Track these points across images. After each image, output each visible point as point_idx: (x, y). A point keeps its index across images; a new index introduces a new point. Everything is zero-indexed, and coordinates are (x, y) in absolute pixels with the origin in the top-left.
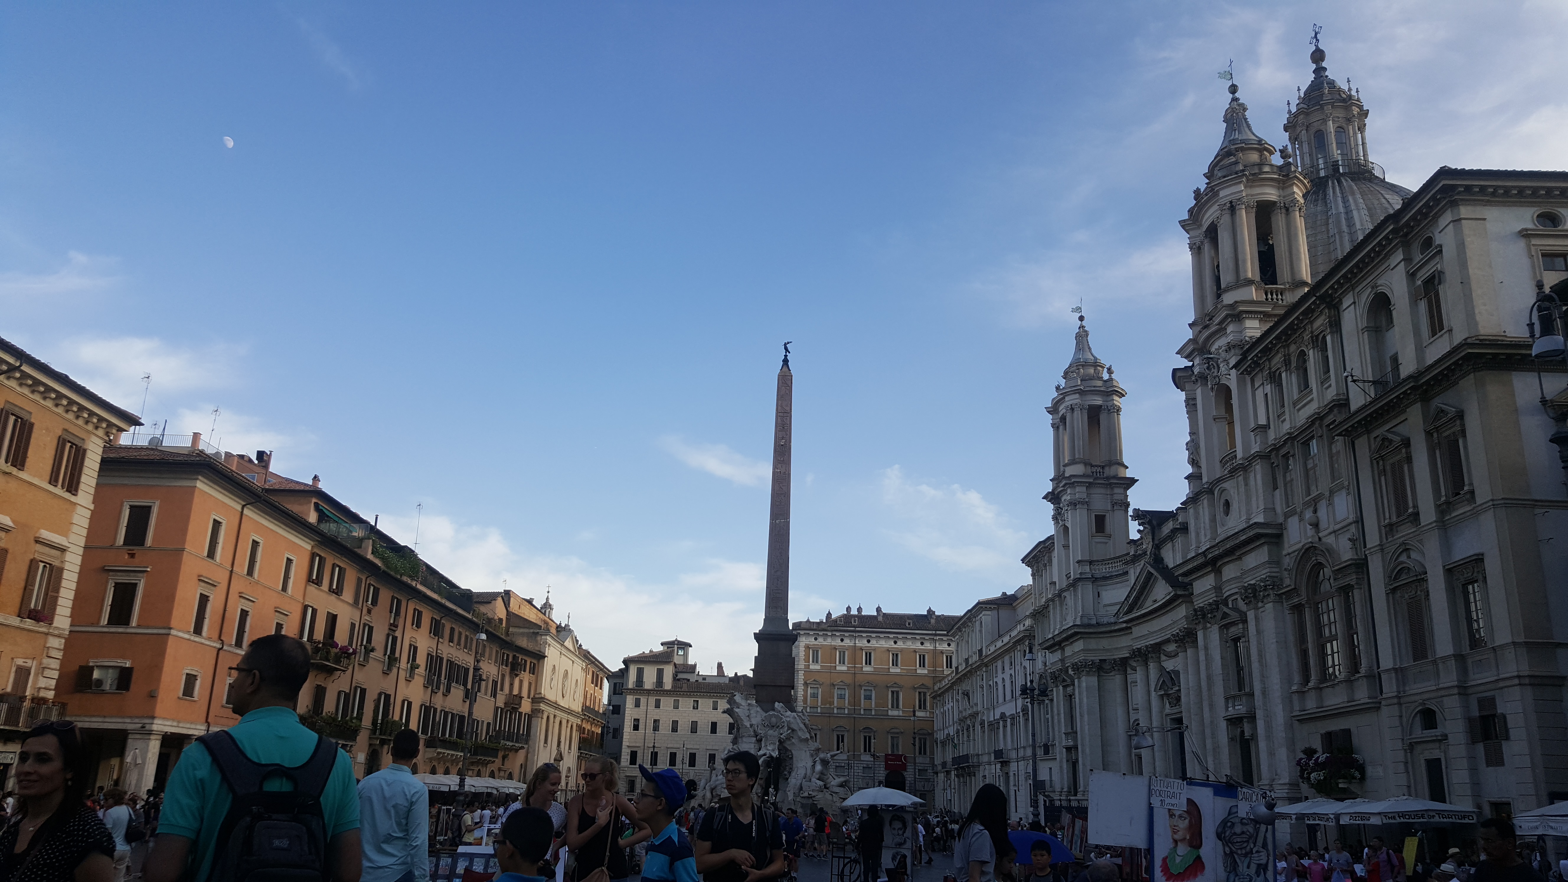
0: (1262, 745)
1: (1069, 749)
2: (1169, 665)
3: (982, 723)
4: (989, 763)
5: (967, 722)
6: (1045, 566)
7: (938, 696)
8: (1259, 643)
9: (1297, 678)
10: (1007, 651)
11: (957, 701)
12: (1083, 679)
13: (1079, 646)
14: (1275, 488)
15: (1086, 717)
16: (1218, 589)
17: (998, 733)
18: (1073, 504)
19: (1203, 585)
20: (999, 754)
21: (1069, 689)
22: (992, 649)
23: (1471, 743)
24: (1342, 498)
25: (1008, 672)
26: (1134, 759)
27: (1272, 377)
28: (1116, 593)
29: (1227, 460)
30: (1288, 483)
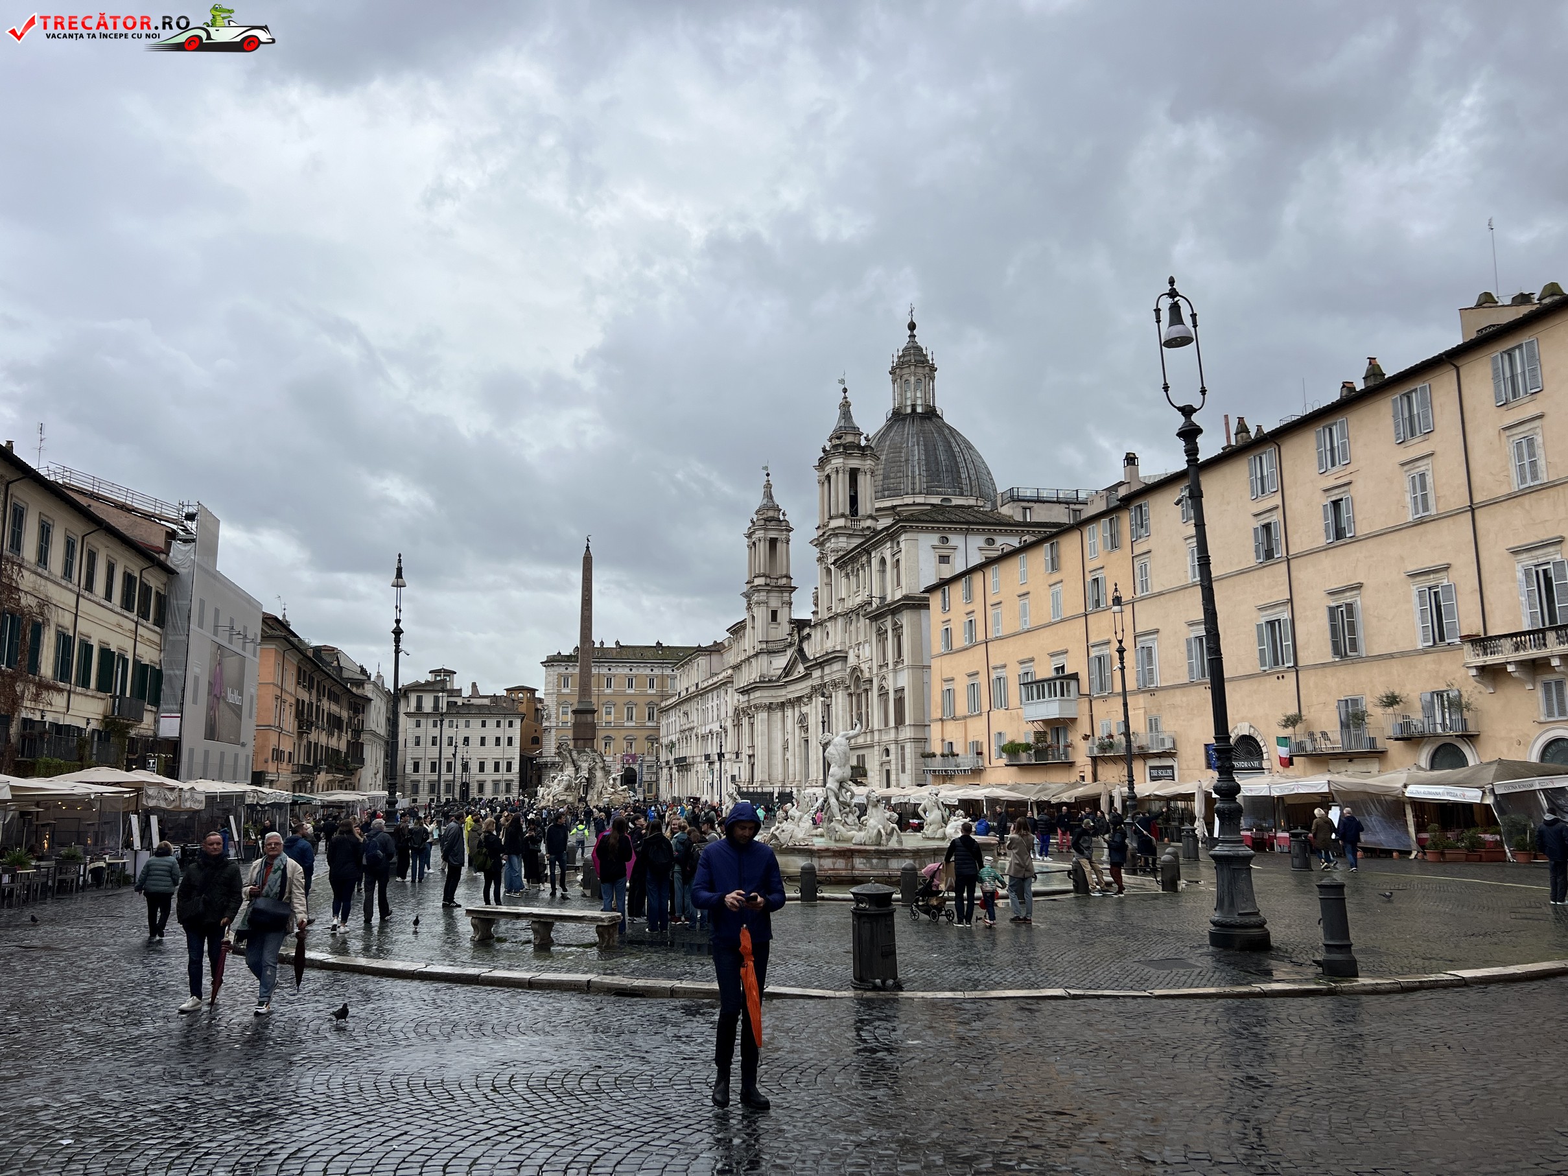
1: (750, 756)
2: (804, 710)
3: (696, 735)
4: (701, 763)
5: (686, 733)
6: (740, 637)
7: (665, 711)
8: (836, 709)
10: (715, 688)
11: (679, 717)
12: (759, 714)
13: (758, 694)
14: (845, 633)
15: (760, 738)
16: (822, 677)
17: (707, 743)
18: (758, 603)
19: (817, 673)
20: (707, 757)
21: (752, 719)
22: (706, 684)
23: (897, 764)
24: (867, 646)
25: (716, 702)
26: (786, 762)
27: (847, 575)
28: (781, 662)
29: (829, 609)
30: (850, 631)
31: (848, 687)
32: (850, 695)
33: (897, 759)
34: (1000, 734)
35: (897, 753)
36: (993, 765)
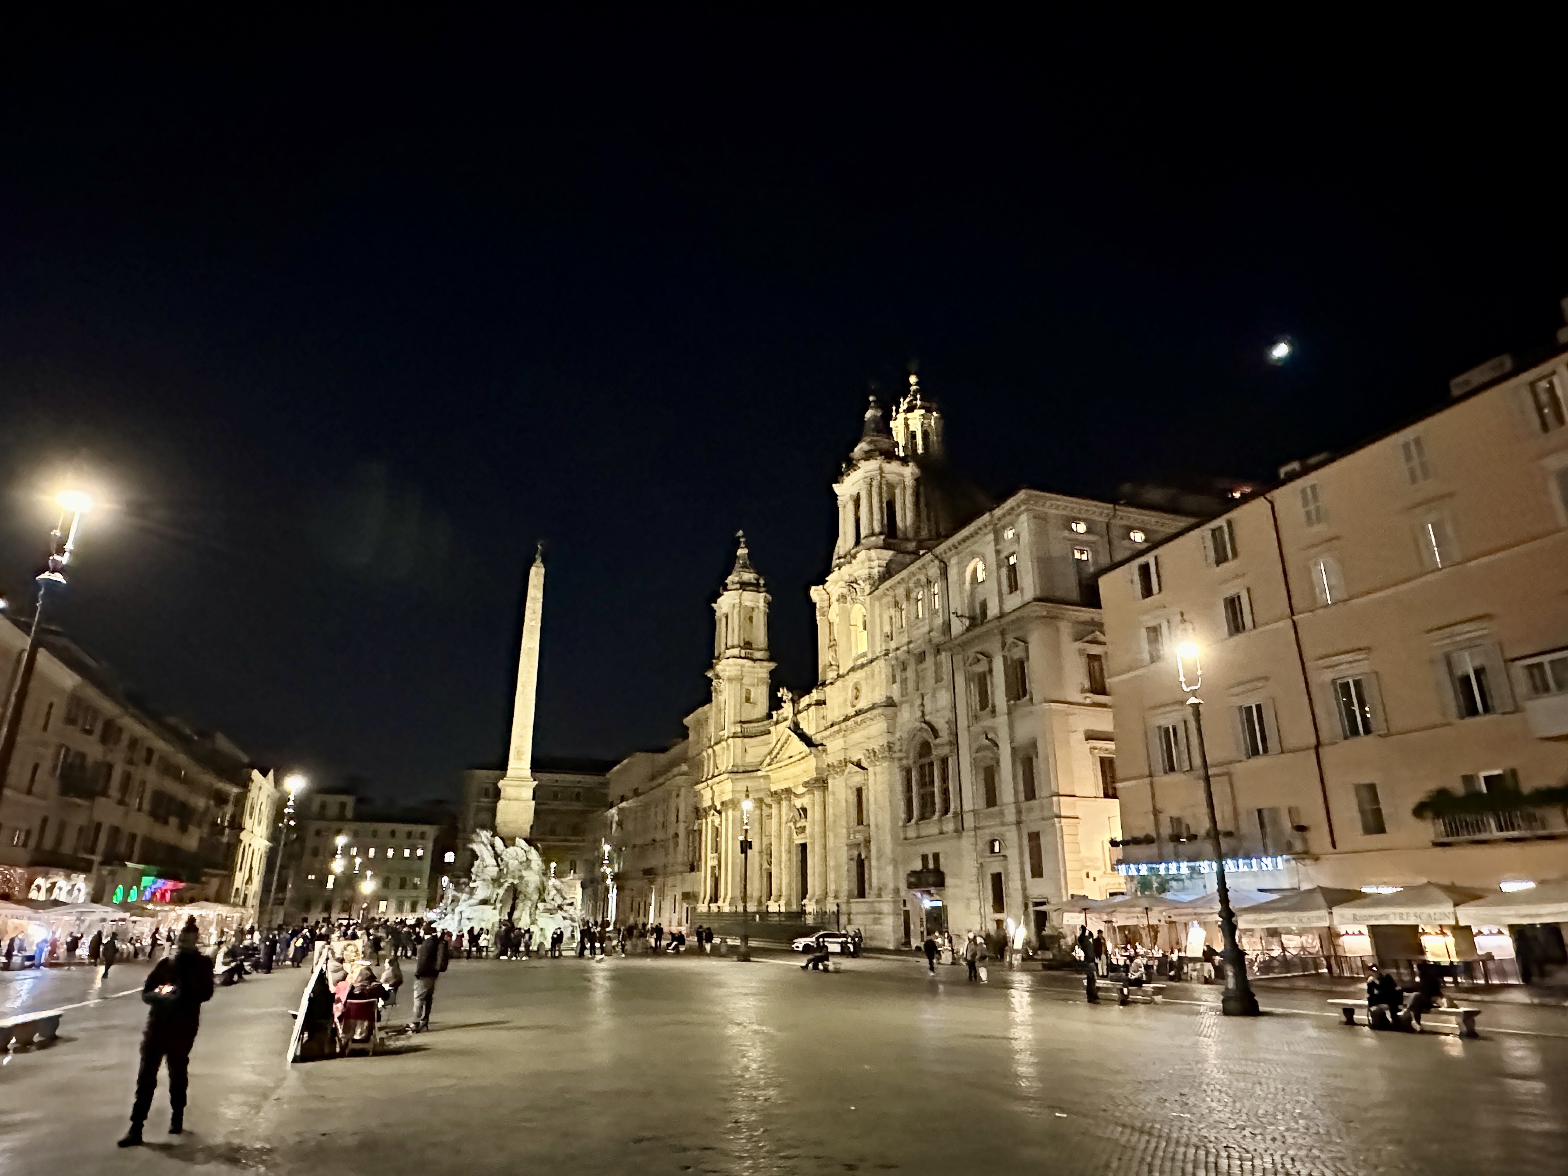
0: (874, 863)
1: (712, 868)
2: (798, 803)
4: (637, 879)
8: (876, 791)
9: (903, 816)
13: (729, 788)
14: (894, 682)
20: (647, 871)
23: (1021, 863)
24: (942, 694)
28: (758, 749)
29: (860, 658)
30: (904, 680)
31: (899, 759)
32: (906, 767)
33: (1021, 855)
35: (1021, 846)
36: (1338, 850)
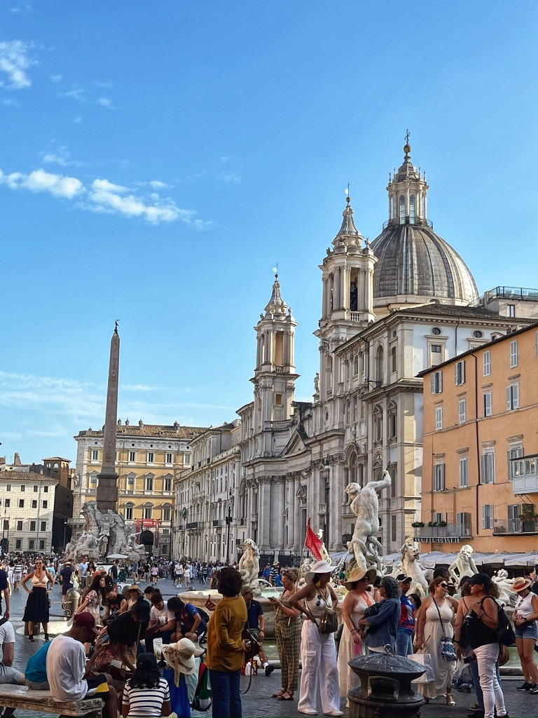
0: (331, 527)
1: (253, 523)
2: (303, 482)
3: (207, 504)
4: (210, 528)
5: (198, 503)
6: (248, 418)
7: (179, 482)
8: (333, 482)
9: (344, 500)
10: (224, 462)
11: (192, 488)
12: (263, 486)
13: (262, 468)
14: (344, 413)
15: (263, 507)
16: (321, 453)
17: (216, 510)
18: (265, 388)
19: (316, 450)
20: (216, 523)
21: (256, 490)
22: (216, 459)
23: (388, 533)
24: (363, 426)
25: (224, 475)
26: (285, 529)
27: (347, 362)
28: (283, 441)
29: (329, 393)
30: (348, 413)
31: (343, 464)
32: (346, 470)
33: (388, 528)
34: (487, 506)
35: (388, 523)
36: (480, 535)
